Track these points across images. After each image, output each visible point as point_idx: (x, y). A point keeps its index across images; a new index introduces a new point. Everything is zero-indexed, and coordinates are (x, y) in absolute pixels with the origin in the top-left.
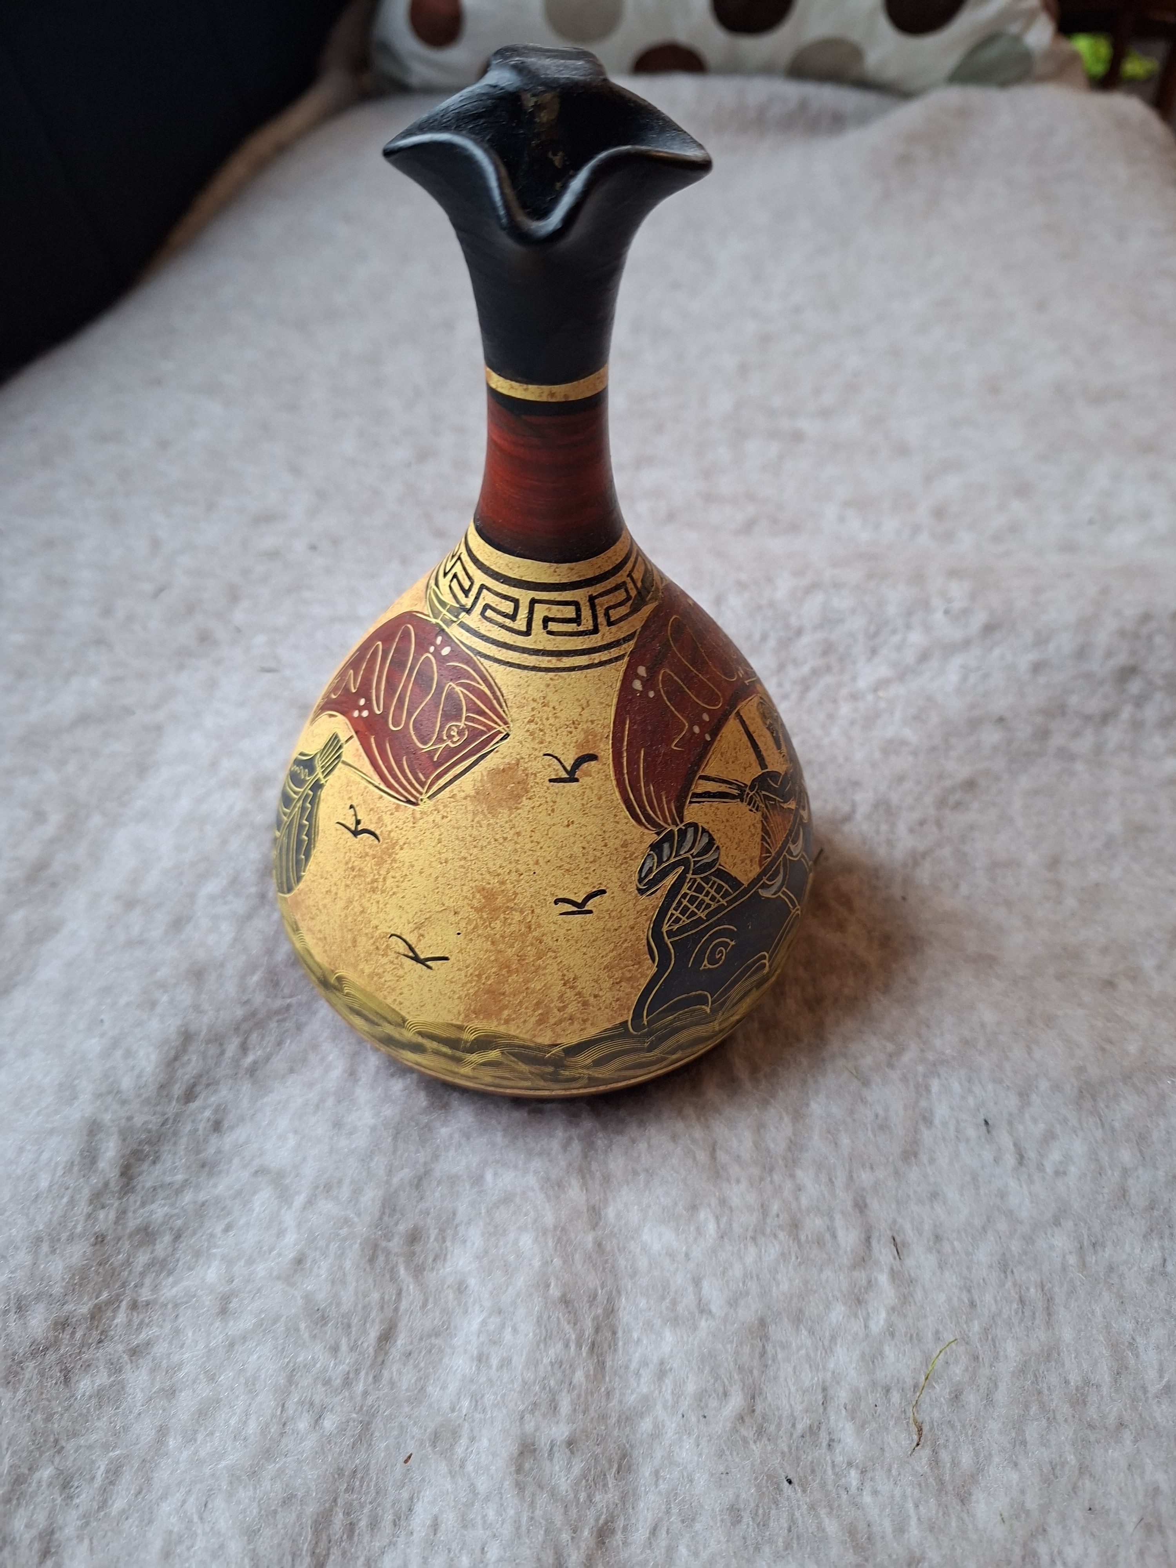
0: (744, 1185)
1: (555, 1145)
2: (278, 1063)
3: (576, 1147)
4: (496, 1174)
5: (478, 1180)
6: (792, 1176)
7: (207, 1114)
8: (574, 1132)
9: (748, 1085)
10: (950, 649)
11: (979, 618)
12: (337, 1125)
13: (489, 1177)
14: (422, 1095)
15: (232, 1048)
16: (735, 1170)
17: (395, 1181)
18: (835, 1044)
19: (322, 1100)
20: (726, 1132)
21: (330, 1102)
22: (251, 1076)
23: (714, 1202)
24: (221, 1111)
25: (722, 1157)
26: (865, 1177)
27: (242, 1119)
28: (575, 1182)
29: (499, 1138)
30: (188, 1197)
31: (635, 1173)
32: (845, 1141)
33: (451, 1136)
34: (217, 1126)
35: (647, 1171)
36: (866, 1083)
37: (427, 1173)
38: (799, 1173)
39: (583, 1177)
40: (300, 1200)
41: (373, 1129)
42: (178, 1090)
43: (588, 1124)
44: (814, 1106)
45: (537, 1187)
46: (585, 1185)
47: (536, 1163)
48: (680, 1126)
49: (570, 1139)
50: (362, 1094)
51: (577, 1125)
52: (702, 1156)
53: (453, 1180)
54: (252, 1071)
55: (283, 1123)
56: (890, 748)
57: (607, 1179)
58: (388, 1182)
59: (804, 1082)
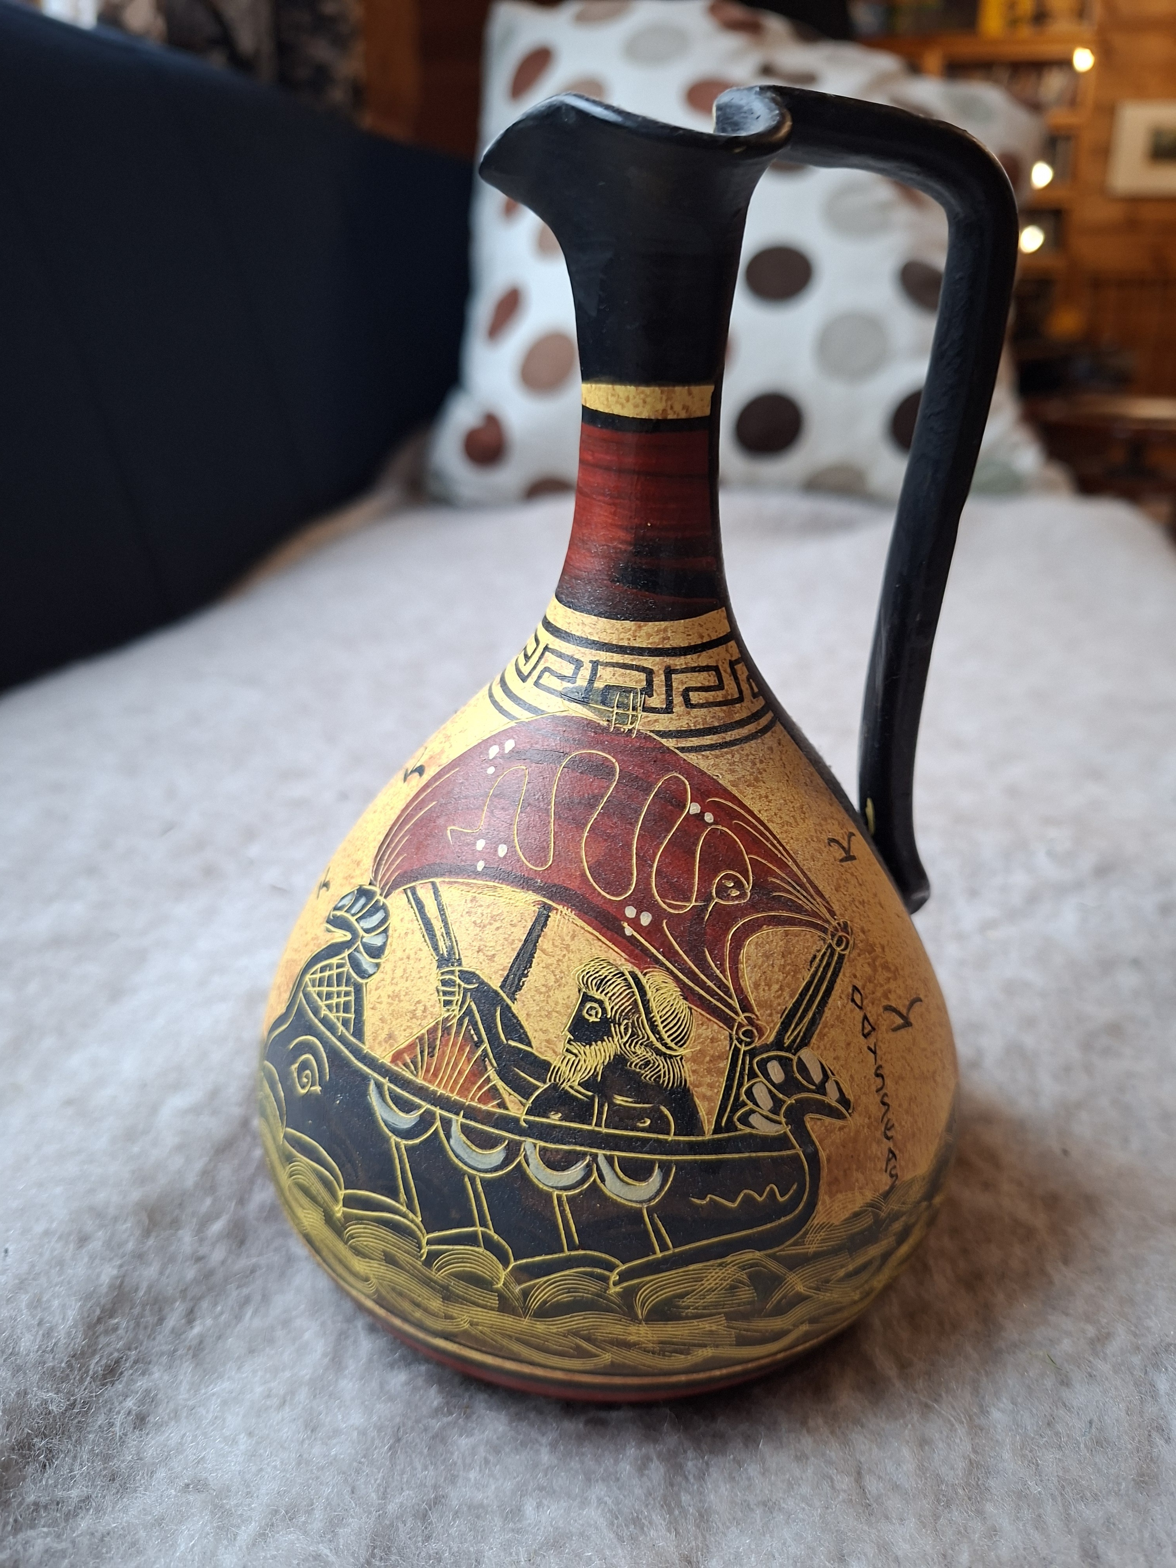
6: (981, 1513)
7: (130, 1403)
9: (898, 1385)
10: (1061, 890)
11: (1086, 862)
14: (433, 1391)
15: (173, 1319)
19: (292, 1393)
20: (875, 1450)
22: (194, 1356)
24: (149, 1399)
26: (1090, 1513)
27: (176, 1415)
28: (659, 1519)
34: (140, 1421)
36: (1065, 1381)
37: (437, 1501)
38: (990, 1509)
39: (670, 1512)
41: (363, 1433)
42: (95, 1365)
43: (672, 1439)
44: (995, 1413)
46: (673, 1526)
47: (598, 1490)
48: (807, 1442)
49: (647, 1459)
50: (348, 1386)
52: (844, 1482)
53: (477, 1511)
54: (197, 1351)
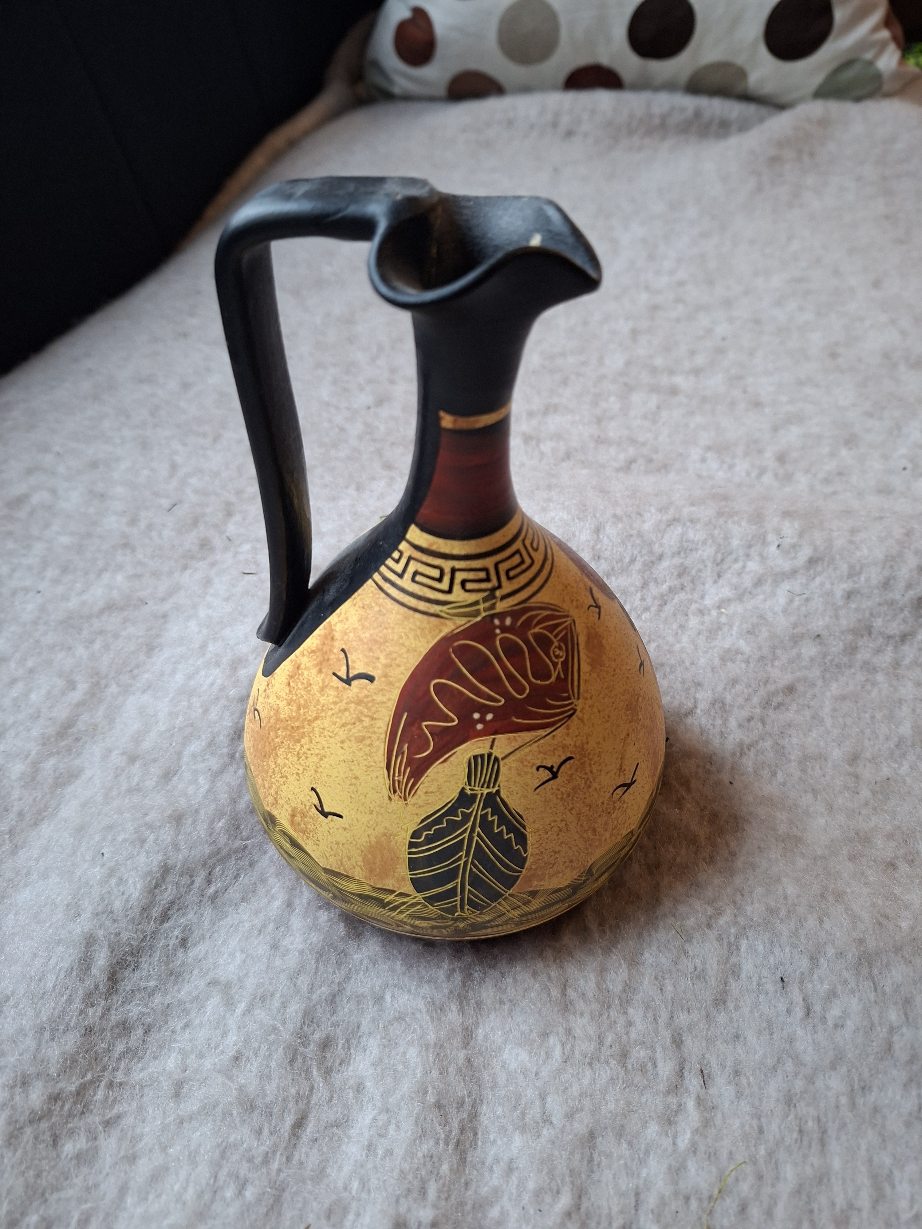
0: (587, 1018)
1: (441, 974)
2: (234, 893)
3: (458, 977)
4: (393, 996)
5: (379, 1000)
6: (625, 1013)
7: (176, 932)
8: (457, 964)
9: (596, 935)
10: (781, 577)
11: (805, 553)
12: (275, 947)
13: (388, 998)
14: (342, 925)
15: (199, 881)
16: (580, 1005)
17: (315, 997)
18: (667, 905)
19: (265, 926)
20: (576, 972)
21: (271, 927)
22: (212, 903)
23: (561, 1030)
24: (187, 930)
25: (572, 994)
26: (683, 1019)
27: (203, 937)
28: (454, 1007)
29: (398, 965)
30: (158, 999)
31: (502, 1002)
32: (669, 988)
33: (361, 962)
34: (184, 943)
35: (511, 1001)
36: (689, 940)
37: (341, 990)
38: (631, 1011)
39: (461, 1004)
40: (242, 1007)
41: (301, 952)
42: (156, 912)
43: (468, 959)
44: (646, 955)
45: (424, 1009)
46: (461, 1010)
47: (426, 989)
48: (540, 965)
49: (454, 970)
50: (297, 922)
51: (460, 959)
52: (555, 992)
53: (360, 999)
54: (214, 898)
55: (233, 943)
56: (728, 656)
57: (479, 1005)
58: (309, 999)
59: (640, 935)
